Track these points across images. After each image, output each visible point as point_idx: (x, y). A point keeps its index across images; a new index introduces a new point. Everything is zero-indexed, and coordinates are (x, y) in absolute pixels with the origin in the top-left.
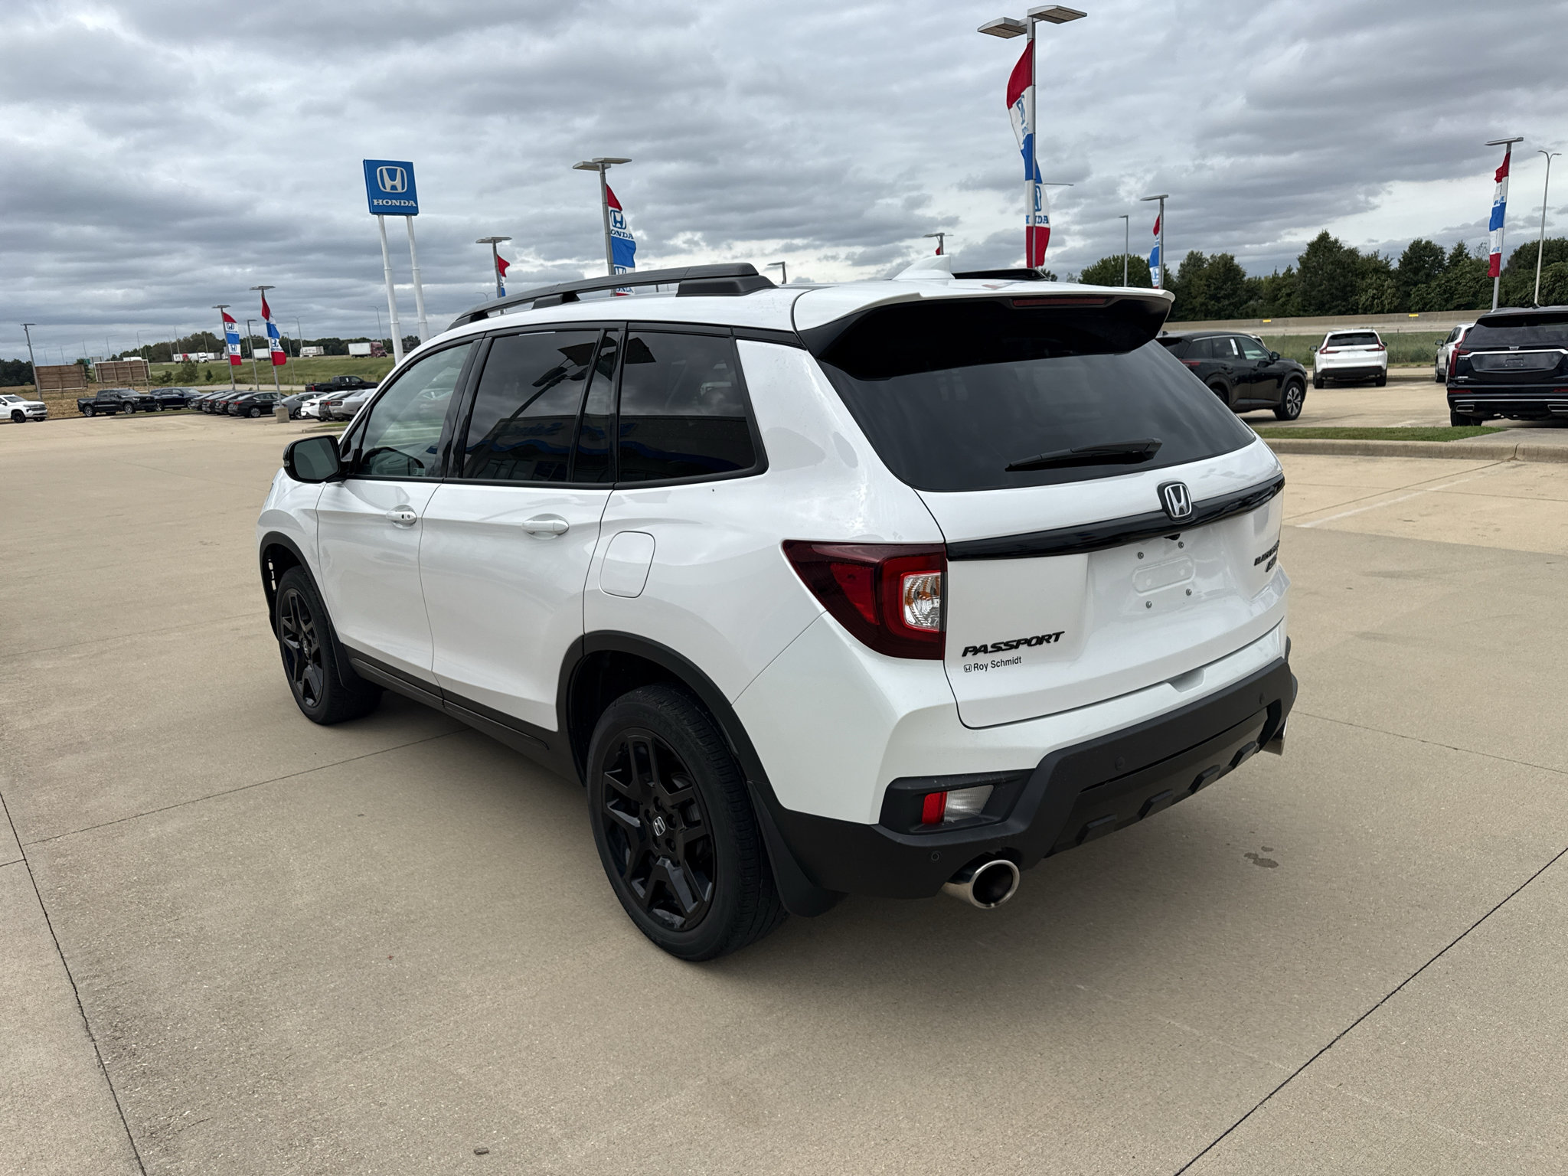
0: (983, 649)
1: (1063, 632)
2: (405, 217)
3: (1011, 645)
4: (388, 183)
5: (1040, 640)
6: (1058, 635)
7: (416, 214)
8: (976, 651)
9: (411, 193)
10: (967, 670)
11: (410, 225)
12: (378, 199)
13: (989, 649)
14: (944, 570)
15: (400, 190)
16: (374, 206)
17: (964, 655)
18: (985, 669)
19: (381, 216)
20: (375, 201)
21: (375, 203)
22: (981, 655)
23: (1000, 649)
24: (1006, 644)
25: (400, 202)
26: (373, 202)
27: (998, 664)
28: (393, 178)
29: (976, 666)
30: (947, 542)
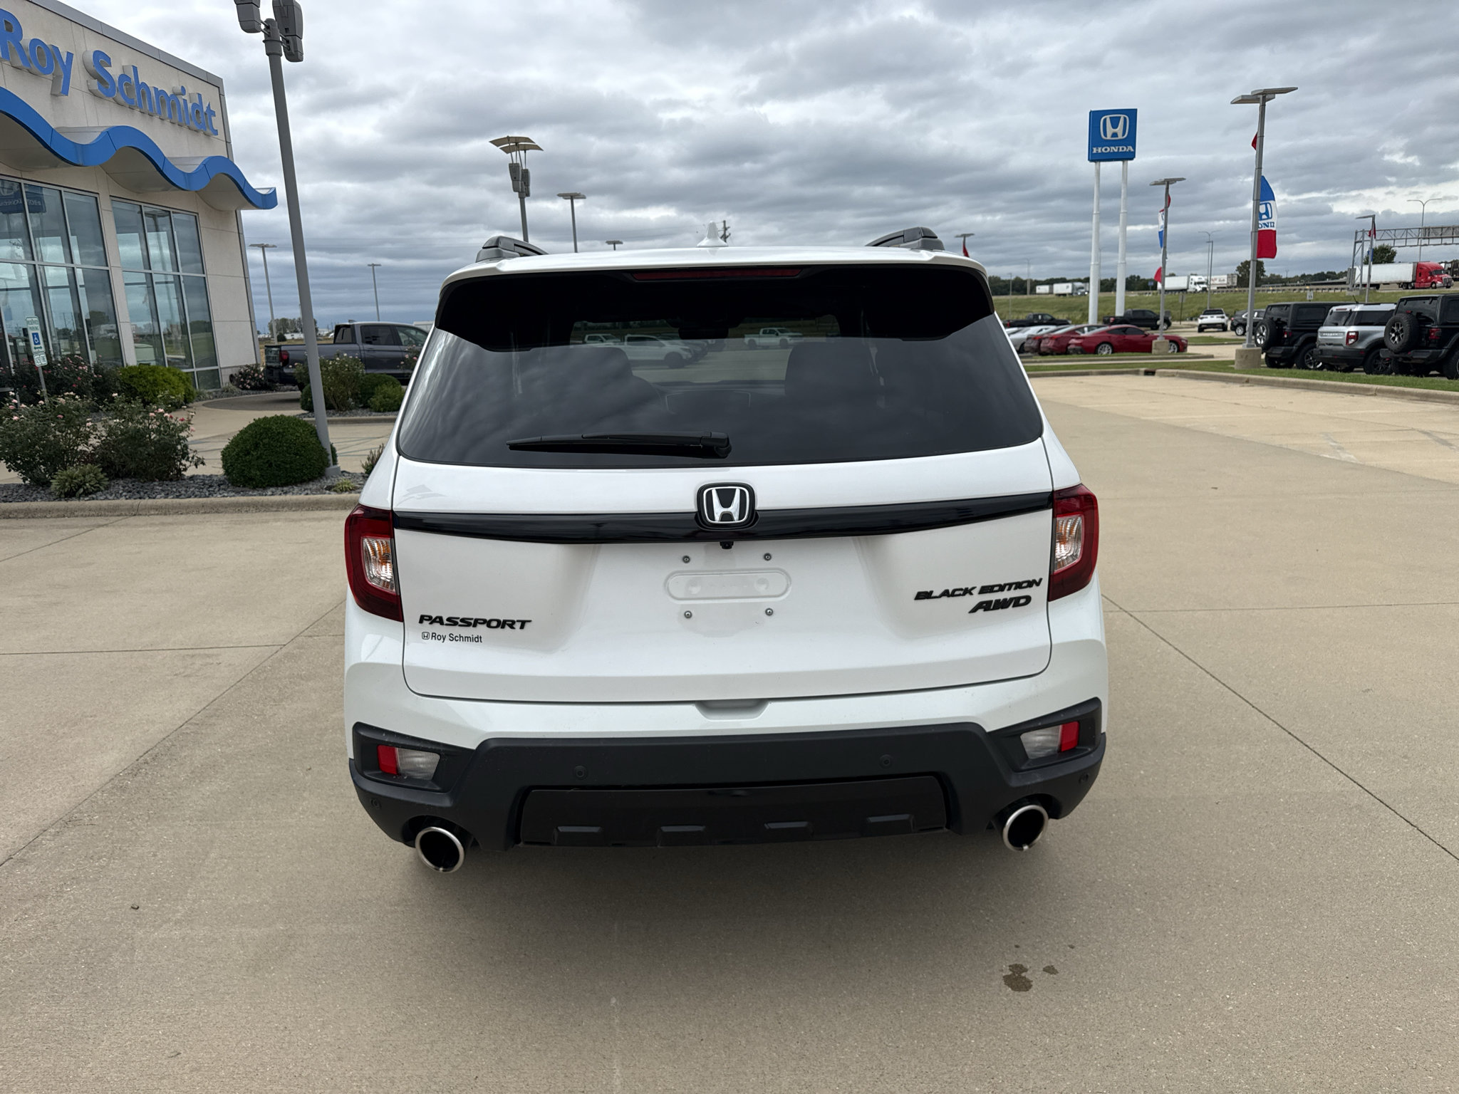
0: (438, 620)
1: (530, 621)
2: (1120, 163)
3: (466, 622)
4: (1110, 130)
5: (502, 624)
6: (523, 623)
7: (1132, 159)
8: (432, 620)
9: (1131, 139)
10: (425, 637)
11: (1125, 170)
12: (1097, 147)
13: (445, 622)
14: (392, 536)
15: (1120, 137)
16: (1093, 154)
17: (421, 621)
18: (442, 639)
19: (1098, 163)
20: (1095, 149)
21: (1095, 151)
22: (437, 625)
23: (455, 624)
24: (463, 620)
25: (1119, 149)
26: (1093, 150)
27: (457, 638)
28: (1115, 125)
29: (434, 636)
30: (394, 510)
